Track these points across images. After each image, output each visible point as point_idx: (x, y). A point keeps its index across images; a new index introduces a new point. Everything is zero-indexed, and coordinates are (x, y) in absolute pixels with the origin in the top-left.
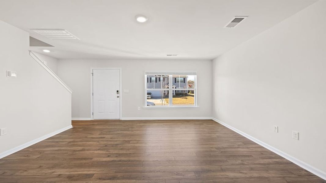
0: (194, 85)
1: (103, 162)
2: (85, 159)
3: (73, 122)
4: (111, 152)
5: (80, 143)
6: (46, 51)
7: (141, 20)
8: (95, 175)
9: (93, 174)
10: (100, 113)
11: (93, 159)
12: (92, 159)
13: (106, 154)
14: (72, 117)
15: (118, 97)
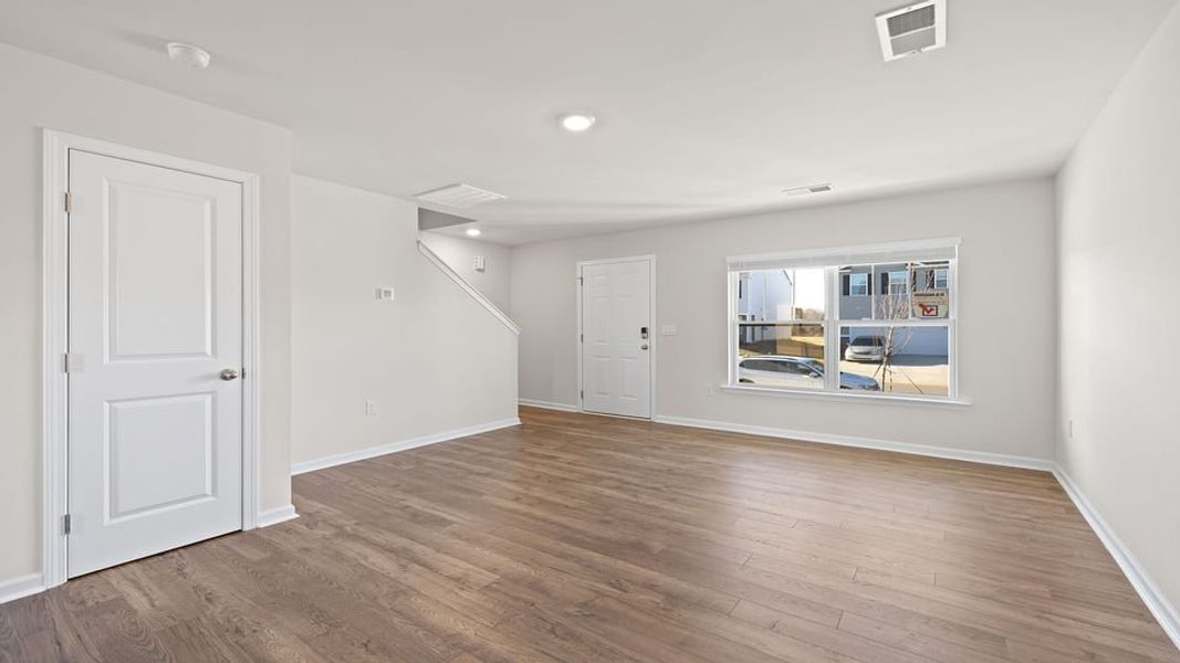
0: (946, 303)
3: (522, 410)
5: (497, 460)
6: (473, 232)
7: (577, 123)
8: (455, 525)
9: (452, 522)
10: (600, 393)
14: (519, 397)
15: (645, 348)
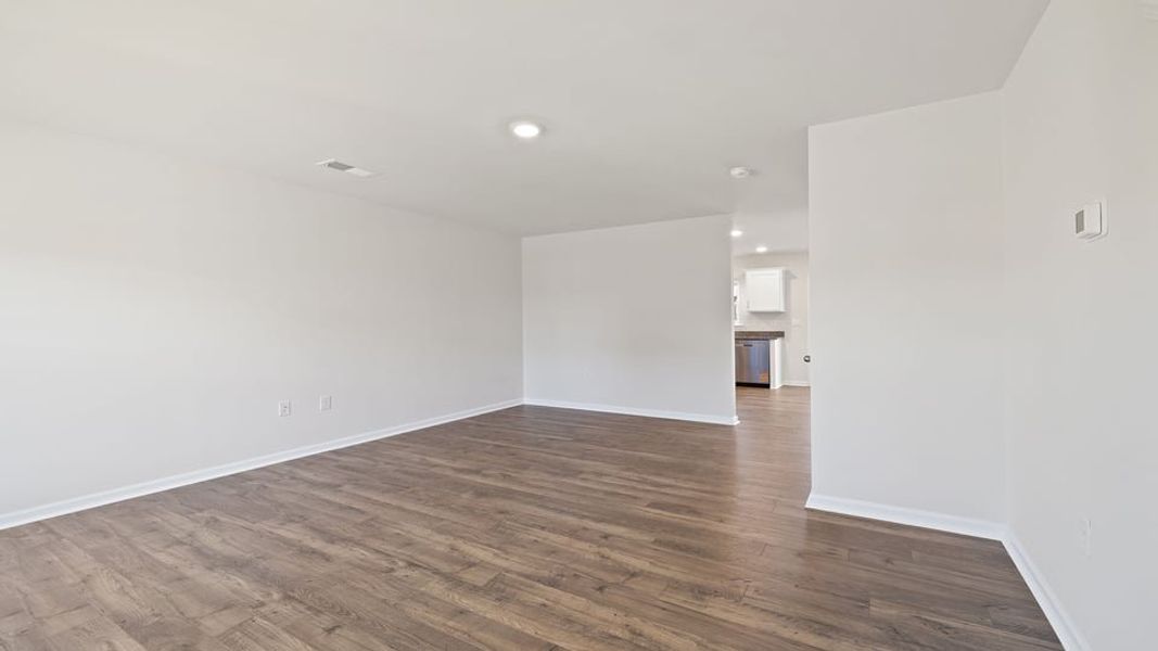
1: (625, 526)
2: (677, 547)
4: (595, 548)
11: (653, 539)
12: (656, 541)
13: (612, 548)
